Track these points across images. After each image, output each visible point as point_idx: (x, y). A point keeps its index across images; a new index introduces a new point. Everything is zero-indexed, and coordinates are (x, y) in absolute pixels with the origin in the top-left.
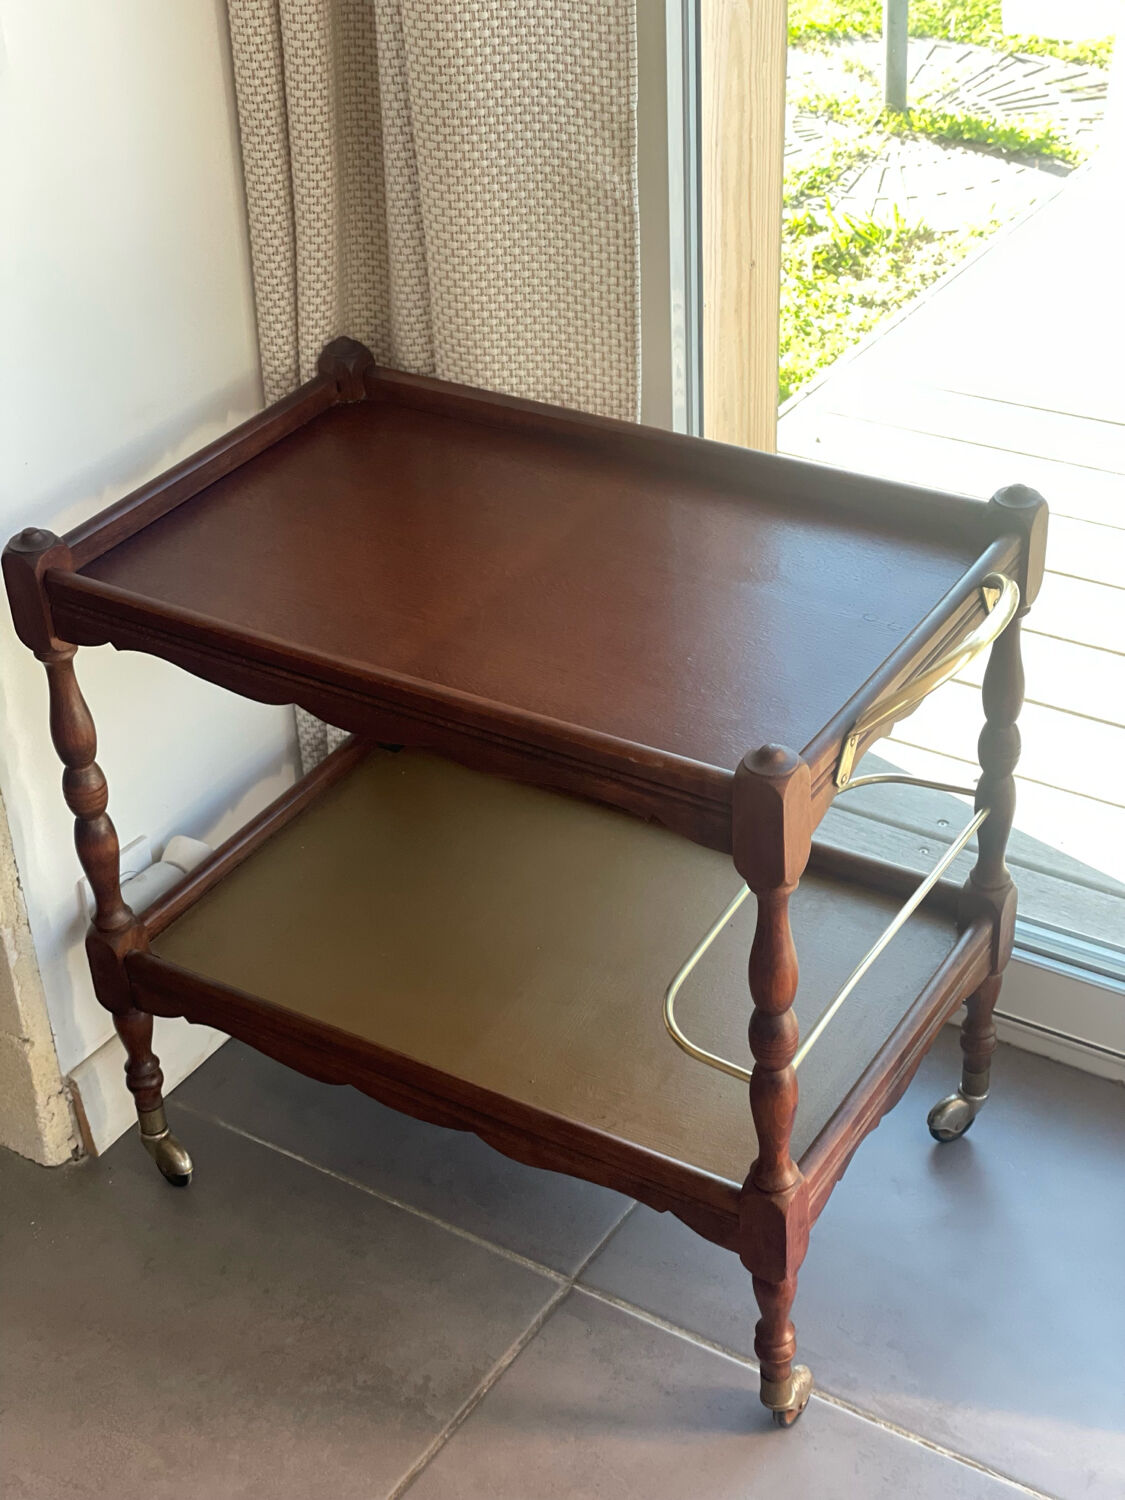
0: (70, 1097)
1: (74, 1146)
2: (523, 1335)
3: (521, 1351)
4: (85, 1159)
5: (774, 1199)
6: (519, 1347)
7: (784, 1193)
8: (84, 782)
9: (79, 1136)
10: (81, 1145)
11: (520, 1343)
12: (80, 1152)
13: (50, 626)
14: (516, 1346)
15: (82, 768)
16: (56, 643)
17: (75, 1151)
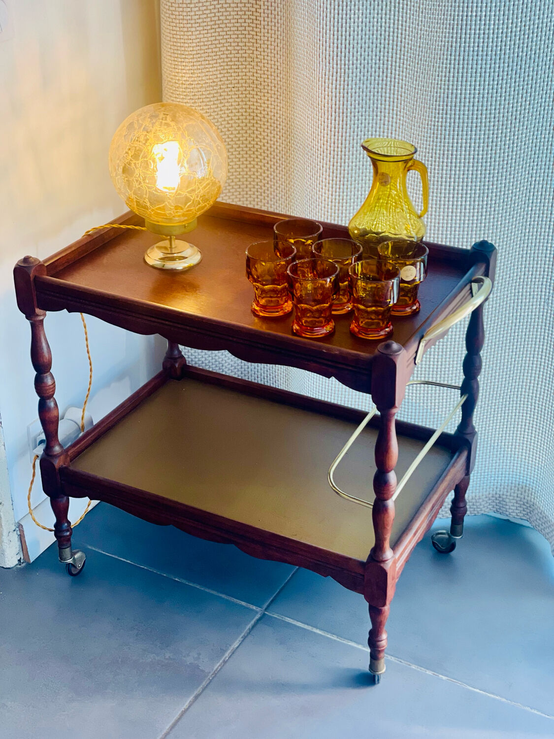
0: (19, 533)
1: (19, 558)
2: (243, 634)
3: (243, 641)
4: (24, 564)
5: (382, 565)
6: (242, 639)
7: (387, 562)
8: (45, 381)
9: (21, 553)
10: (22, 558)
11: (242, 637)
12: (22, 561)
13: (35, 303)
14: (240, 639)
15: (45, 373)
16: (38, 311)
17: (19, 560)
